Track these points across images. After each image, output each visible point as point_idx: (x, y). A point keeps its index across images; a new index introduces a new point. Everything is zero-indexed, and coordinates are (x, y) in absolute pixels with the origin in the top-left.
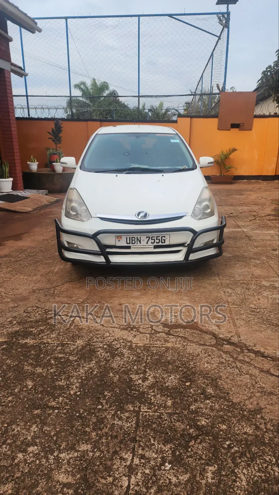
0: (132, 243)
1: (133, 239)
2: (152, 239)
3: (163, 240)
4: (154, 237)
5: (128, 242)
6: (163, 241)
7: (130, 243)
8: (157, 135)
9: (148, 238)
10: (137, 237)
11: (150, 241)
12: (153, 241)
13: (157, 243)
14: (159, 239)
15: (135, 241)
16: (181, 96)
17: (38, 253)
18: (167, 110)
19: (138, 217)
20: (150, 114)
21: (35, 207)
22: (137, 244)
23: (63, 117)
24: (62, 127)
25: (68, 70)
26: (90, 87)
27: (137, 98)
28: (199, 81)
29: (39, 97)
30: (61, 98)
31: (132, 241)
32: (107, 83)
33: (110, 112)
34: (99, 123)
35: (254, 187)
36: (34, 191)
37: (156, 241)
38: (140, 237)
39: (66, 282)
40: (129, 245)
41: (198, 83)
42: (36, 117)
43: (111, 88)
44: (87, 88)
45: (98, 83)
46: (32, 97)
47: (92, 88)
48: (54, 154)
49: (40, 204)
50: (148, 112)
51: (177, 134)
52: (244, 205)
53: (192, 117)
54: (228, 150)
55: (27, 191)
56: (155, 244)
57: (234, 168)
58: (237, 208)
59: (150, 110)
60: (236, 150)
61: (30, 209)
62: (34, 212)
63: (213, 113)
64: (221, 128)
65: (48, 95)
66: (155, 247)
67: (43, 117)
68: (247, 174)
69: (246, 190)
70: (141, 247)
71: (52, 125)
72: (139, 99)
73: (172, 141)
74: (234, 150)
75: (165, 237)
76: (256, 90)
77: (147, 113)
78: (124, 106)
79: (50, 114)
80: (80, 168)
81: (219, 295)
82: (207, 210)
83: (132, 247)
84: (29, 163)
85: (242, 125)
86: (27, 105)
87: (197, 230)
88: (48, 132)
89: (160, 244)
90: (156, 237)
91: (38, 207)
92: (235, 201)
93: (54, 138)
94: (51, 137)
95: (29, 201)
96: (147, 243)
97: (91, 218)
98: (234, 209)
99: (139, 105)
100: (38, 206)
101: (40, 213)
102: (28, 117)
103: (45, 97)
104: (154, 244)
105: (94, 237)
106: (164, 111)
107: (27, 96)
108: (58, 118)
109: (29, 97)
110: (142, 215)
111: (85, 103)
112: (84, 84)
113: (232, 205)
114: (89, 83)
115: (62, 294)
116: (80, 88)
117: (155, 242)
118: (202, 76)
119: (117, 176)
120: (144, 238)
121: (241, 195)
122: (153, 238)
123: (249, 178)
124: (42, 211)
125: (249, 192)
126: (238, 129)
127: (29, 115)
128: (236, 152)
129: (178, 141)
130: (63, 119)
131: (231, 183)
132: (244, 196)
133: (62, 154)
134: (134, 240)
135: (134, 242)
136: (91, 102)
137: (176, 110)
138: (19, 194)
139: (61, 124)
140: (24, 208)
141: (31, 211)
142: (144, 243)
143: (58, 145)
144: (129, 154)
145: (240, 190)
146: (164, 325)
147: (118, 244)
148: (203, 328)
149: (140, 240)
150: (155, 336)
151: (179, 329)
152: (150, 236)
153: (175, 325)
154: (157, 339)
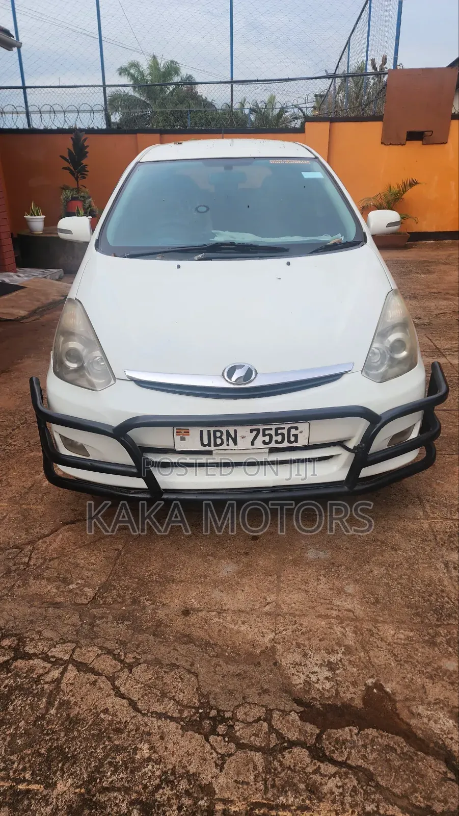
0: (216, 445)
1: (218, 434)
2: (264, 435)
3: (293, 435)
4: (271, 429)
5: (206, 442)
6: (292, 439)
7: (209, 445)
8: (271, 161)
9: (255, 433)
10: (228, 431)
11: (260, 438)
12: (267, 439)
13: (277, 442)
14: (283, 435)
15: (222, 439)
16: (312, 78)
17: (18, 427)
18: (283, 110)
19: (230, 379)
20: (252, 117)
21: (34, 308)
22: (228, 445)
23: (91, 127)
24: (87, 146)
25: (98, 37)
26: (147, 72)
27: (229, 86)
28: (343, 53)
29: (45, 89)
30: (87, 89)
31: (216, 440)
32: (176, 63)
33: (179, 116)
34: (158, 136)
35: (449, 256)
36: (37, 272)
37: (275, 438)
38: (235, 431)
39: (65, 524)
40: (207, 448)
41: (342, 56)
42: (42, 128)
43: (184, 72)
44: (142, 74)
45: (162, 64)
46: (33, 89)
47: (150, 74)
48: (74, 199)
49: (44, 300)
50: (249, 115)
51: (316, 158)
52: (439, 296)
53: (332, 121)
54: (401, 183)
55: (24, 272)
56: (273, 445)
57: (413, 218)
58: (427, 304)
59: (252, 110)
60: (416, 183)
61: (23, 313)
62: (30, 320)
63: (370, 112)
64: (386, 141)
65: (63, 85)
66: (272, 451)
67: (54, 127)
68: (433, 229)
69: (437, 263)
70: (238, 452)
71: (67, 143)
72: (232, 87)
73: (307, 175)
74: (413, 183)
75: (296, 428)
76: (452, 65)
77: (247, 116)
78: (207, 104)
79: (68, 121)
80: (97, 246)
81: (435, 577)
82: (400, 352)
83: (214, 452)
84: (28, 217)
85: (430, 133)
86: (24, 106)
87: (379, 410)
88: (61, 156)
89: (286, 444)
90: (274, 430)
91: (39, 308)
92: (419, 287)
93: (72, 168)
94: (66, 165)
95: (23, 294)
96: (253, 444)
97: (113, 382)
98: (421, 307)
99: (232, 100)
100: (38, 304)
101: (42, 320)
102: (27, 127)
103: (57, 89)
104: (270, 446)
105: (121, 433)
106: (276, 111)
107: (24, 88)
108: (82, 127)
109: (28, 90)
110: (238, 374)
111: (139, 100)
112: (135, 65)
113: (415, 298)
114: (145, 65)
115: (48, 568)
116: (129, 74)
117: (273, 442)
118: (348, 43)
119: (179, 267)
120: (244, 434)
121: (430, 272)
122: (267, 432)
123: (438, 236)
124: (46, 316)
125: (443, 267)
126: (420, 142)
127: (29, 125)
128: (415, 188)
129: (319, 175)
130: (91, 131)
131: (405, 247)
132: (435, 276)
133: (89, 197)
134: (220, 437)
135: (219, 441)
136: (150, 98)
137: (300, 109)
138: (7, 280)
139: (85, 140)
141: (23, 318)
142: (244, 443)
143: (81, 182)
144: (208, 209)
145: (425, 261)
146: (302, 709)
147: (180, 446)
148: (413, 722)
149: (233, 436)
150: (280, 761)
151: (347, 729)
152: (261, 427)
153: (333, 707)
154: (286, 782)
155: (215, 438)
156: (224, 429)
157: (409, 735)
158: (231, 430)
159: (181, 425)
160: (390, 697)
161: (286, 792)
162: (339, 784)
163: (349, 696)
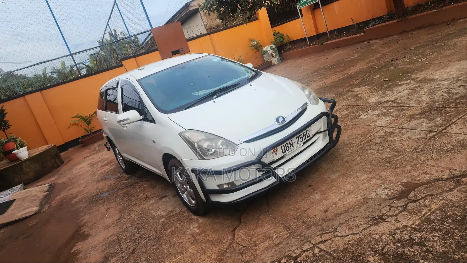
0: (287, 150)
1: (287, 145)
3: (308, 134)
4: (301, 135)
5: (284, 151)
9: (297, 138)
10: (289, 142)
11: (299, 140)
12: (301, 139)
14: (305, 135)
15: (289, 147)
18: (72, 67)
19: (279, 123)
21: (38, 204)
37: (303, 138)
38: (292, 141)
39: (233, 231)
40: (285, 154)
48: (7, 142)
49: (38, 199)
56: (304, 141)
62: (45, 208)
66: (304, 144)
70: (295, 150)
75: (308, 130)
83: (288, 154)
89: (307, 139)
91: (41, 202)
95: (20, 202)
96: (298, 144)
97: (237, 147)
101: (54, 205)
104: (303, 142)
110: (281, 120)
120: (294, 141)
122: (300, 137)
124: (53, 202)
126: (179, 54)
129: (218, 59)
140: (27, 211)
141: (40, 210)
142: (295, 145)
144: (194, 84)
146: (395, 199)
147: (276, 157)
148: (421, 181)
149: (292, 144)
150: (409, 209)
151: (411, 193)
152: (298, 135)
153: (400, 194)
154: (418, 210)
155: (286, 147)
156: (288, 142)
157: (424, 184)
158: (290, 141)
159: (274, 147)
160: (408, 182)
161: (421, 211)
162: (428, 201)
163: (400, 189)
